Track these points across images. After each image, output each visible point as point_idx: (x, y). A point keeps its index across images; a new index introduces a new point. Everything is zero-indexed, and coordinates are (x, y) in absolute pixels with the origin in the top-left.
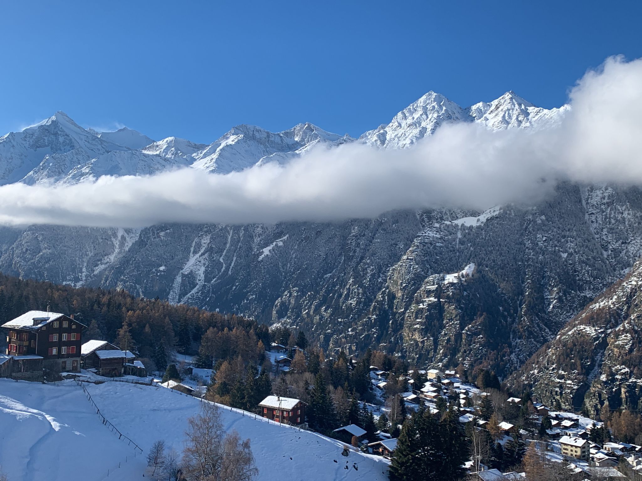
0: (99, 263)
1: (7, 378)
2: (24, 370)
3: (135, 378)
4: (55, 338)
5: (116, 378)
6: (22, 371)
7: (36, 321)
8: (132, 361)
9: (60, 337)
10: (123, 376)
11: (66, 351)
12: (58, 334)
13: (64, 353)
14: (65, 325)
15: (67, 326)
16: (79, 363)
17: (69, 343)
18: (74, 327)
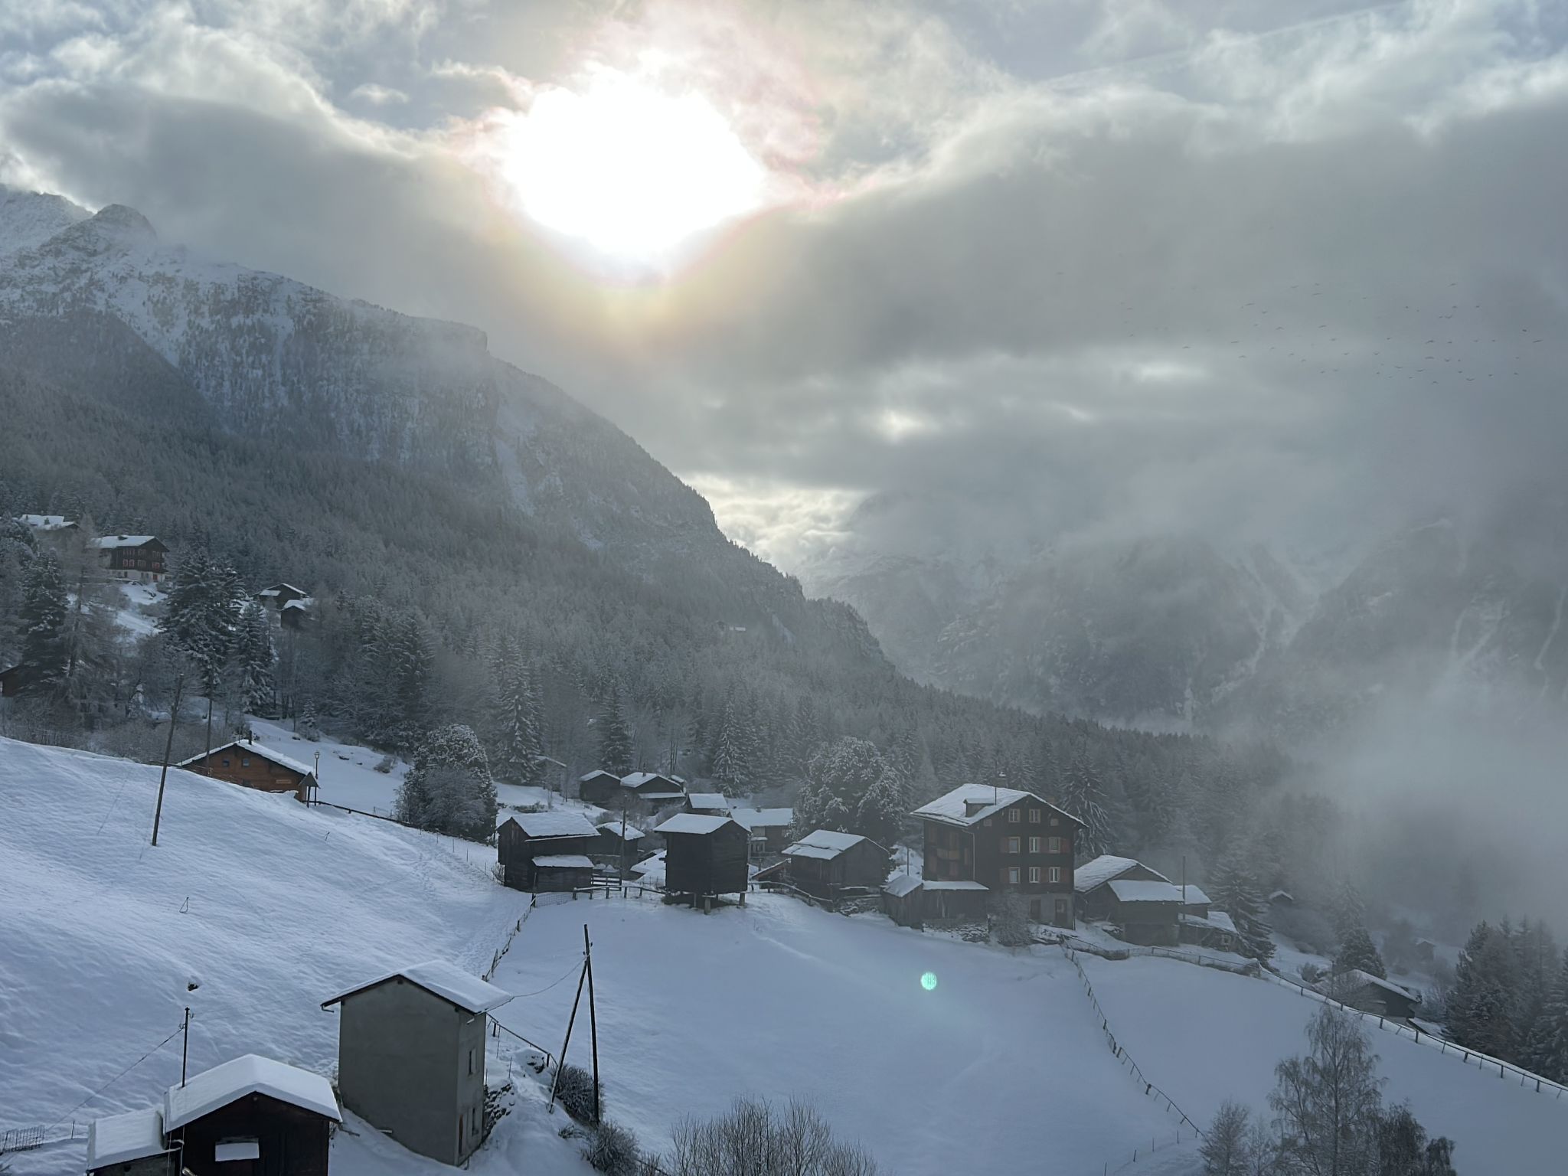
0: (1223, 677)
1: (911, 927)
2: (946, 915)
3: (1207, 953)
4: (1014, 845)
5: (1159, 950)
6: (943, 915)
7: (971, 808)
8: (1201, 910)
9: (1025, 845)
10: (1177, 946)
11: (1058, 879)
12: (1019, 838)
13: (1034, 881)
14: (1035, 817)
15: (1039, 821)
16: (1070, 905)
17: (1044, 861)
18: (1054, 822)
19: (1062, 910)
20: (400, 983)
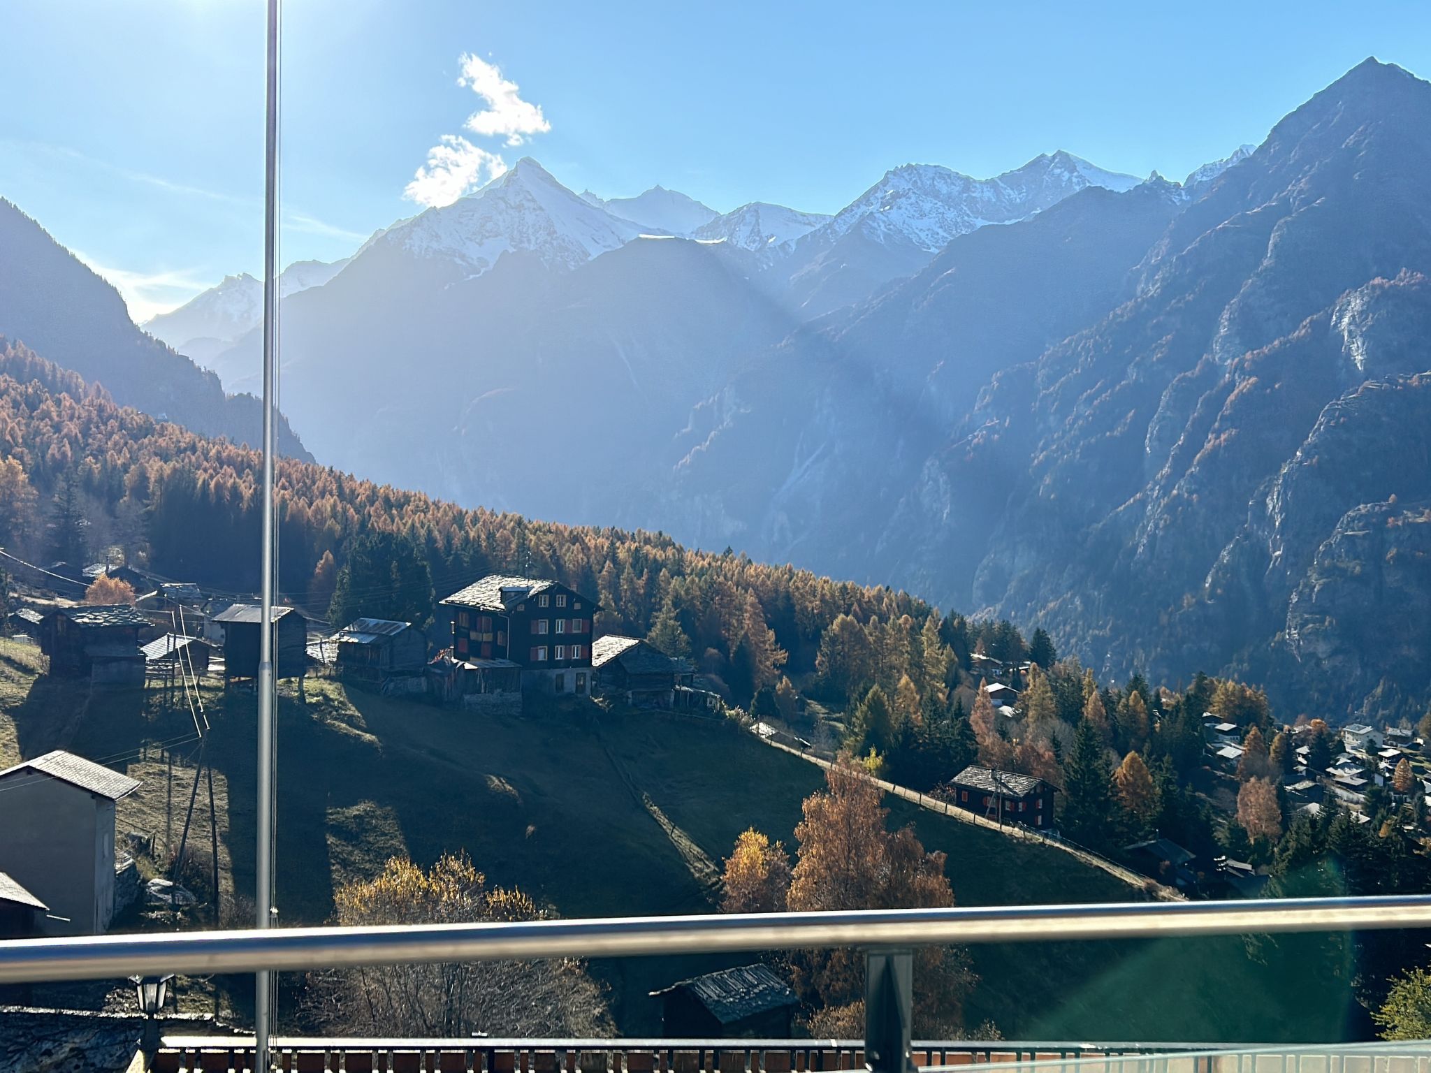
2: (485, 689)
4: (543, 628)
6: (483, 691)
7: (505, 596)
9: (552, 627)
11: (579, 654)
12: (547, 621)
13: (559, 658)
14: (561, 602)
15: (564, 605)
16: (588, 678)
17: (568, 640)
18: (577, 606)
19: (582, 683)
20: (29, 773)
